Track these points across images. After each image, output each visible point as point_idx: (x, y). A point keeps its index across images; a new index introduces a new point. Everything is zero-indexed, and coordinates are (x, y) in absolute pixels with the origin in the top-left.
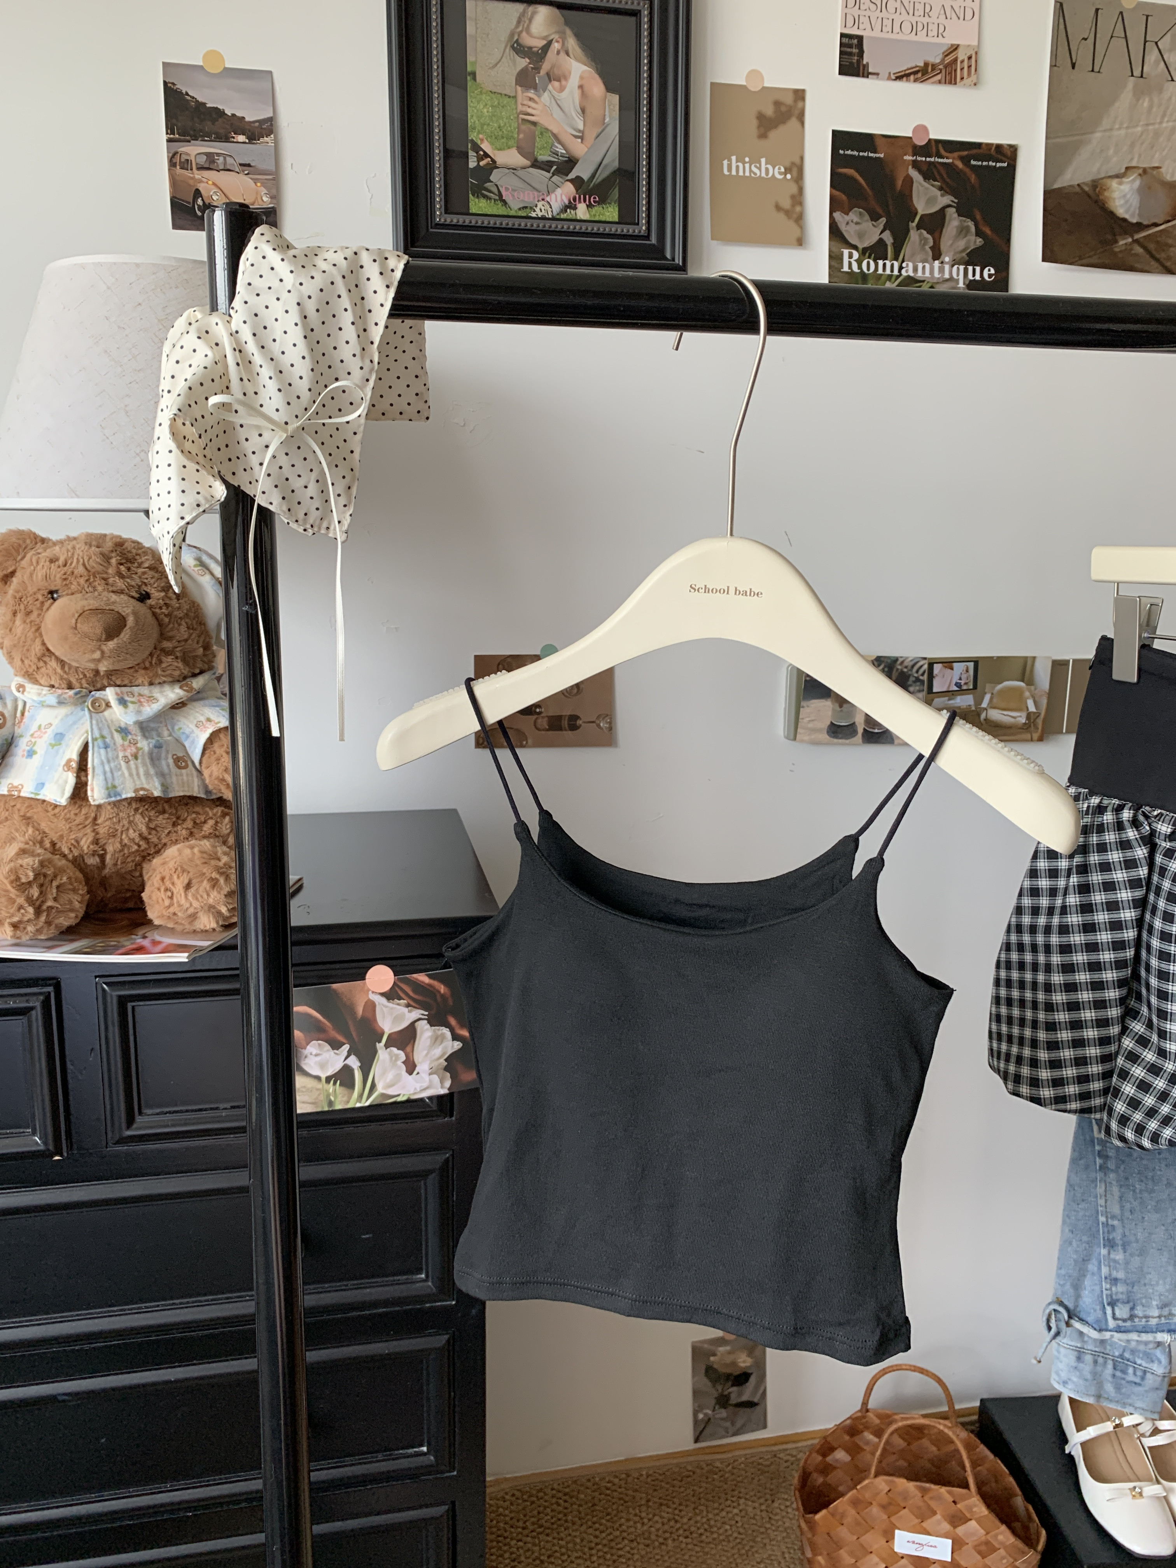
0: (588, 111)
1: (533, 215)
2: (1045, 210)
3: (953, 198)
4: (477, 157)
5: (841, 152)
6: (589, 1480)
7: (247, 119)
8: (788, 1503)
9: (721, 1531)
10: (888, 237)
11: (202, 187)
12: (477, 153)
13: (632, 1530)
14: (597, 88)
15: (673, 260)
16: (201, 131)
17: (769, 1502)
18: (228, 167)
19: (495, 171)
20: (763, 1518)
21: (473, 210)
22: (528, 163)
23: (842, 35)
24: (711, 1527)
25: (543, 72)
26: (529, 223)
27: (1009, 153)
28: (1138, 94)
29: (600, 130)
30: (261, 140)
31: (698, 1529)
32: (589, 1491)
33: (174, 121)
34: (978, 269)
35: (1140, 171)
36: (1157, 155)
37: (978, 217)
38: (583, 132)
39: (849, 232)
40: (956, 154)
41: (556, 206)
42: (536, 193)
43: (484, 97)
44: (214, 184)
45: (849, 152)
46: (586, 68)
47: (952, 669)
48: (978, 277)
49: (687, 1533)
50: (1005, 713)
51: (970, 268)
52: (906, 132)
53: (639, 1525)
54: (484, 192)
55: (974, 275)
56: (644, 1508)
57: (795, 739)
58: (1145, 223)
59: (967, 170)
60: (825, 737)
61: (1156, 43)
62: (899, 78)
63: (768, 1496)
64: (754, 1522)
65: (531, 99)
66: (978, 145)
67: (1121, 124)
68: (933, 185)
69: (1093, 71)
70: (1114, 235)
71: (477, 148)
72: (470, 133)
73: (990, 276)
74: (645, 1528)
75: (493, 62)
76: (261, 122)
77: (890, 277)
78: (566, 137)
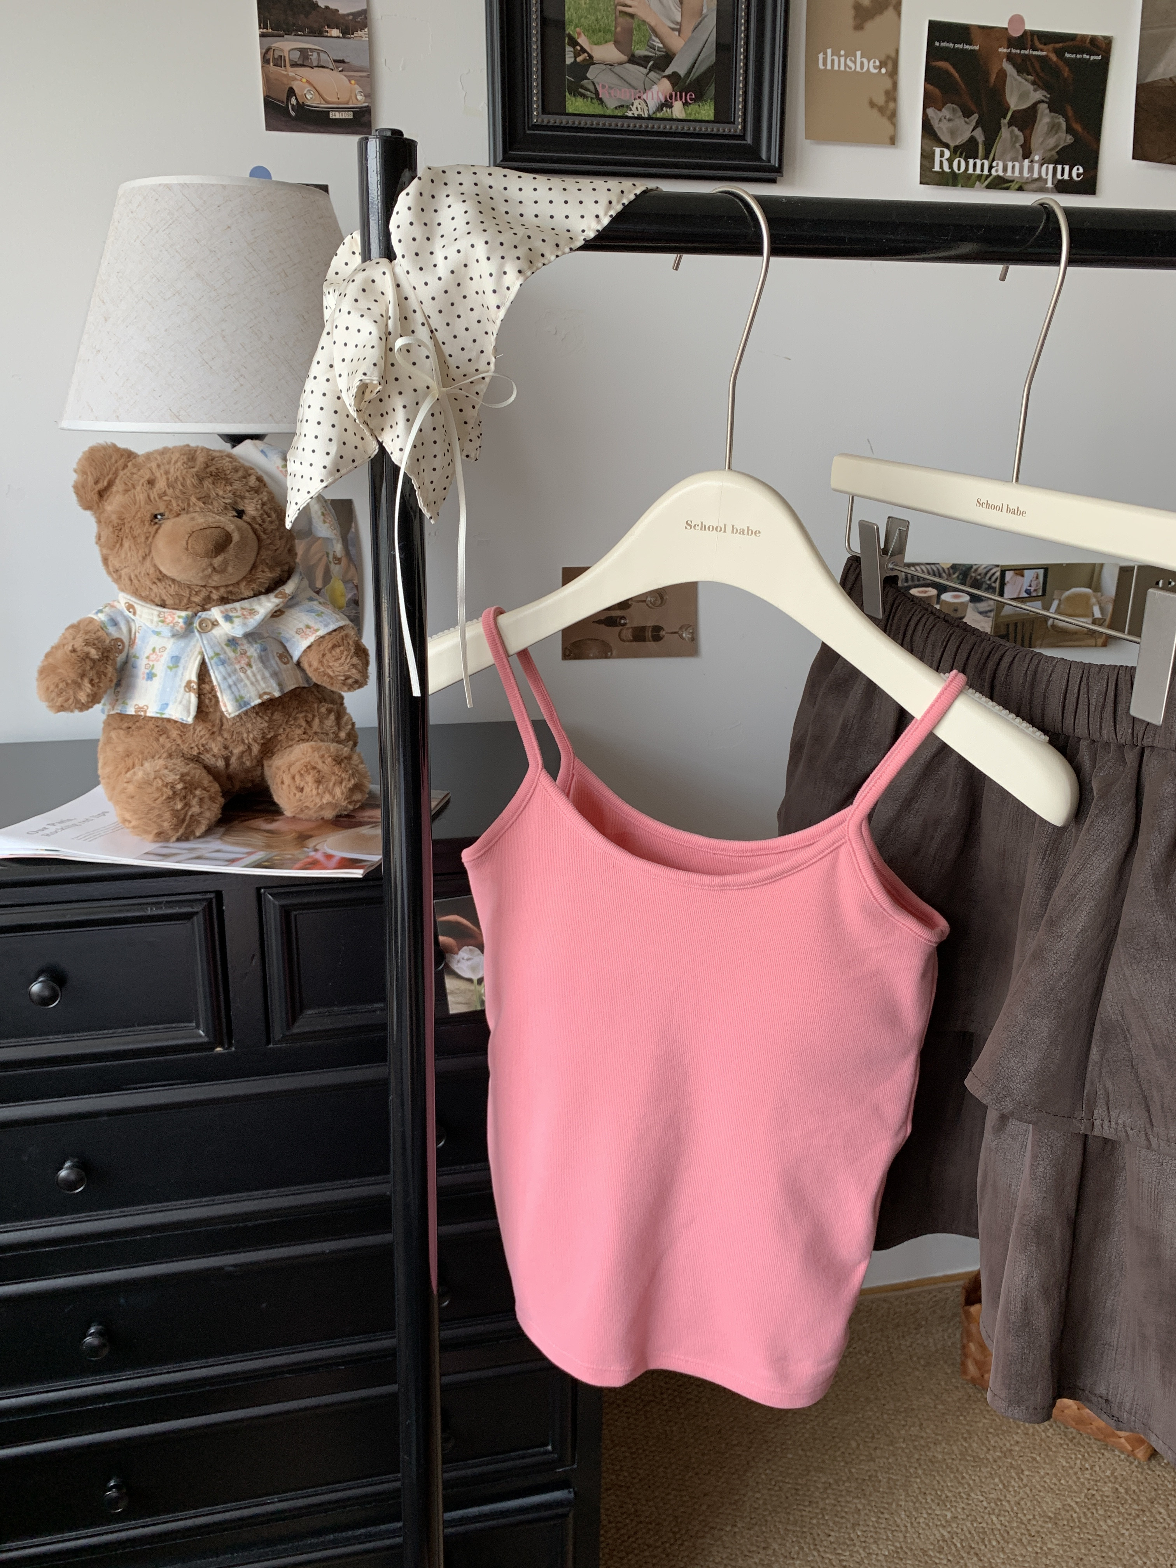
0: (685, 2)
1: (630, 114)
2: (1136, 105)
3: (1045, 93)
4: (574, 53)
5: (937, 44)
7: (341, 12)
10: (979, 135)
11: (296, 86)
12: (574, 47)
15: (769, 161)
16: (294, 25)
18: (322, 64)
19: (592, 67)
21: (570, 109)
22: (624, 58)
27: (1103, 46)
29: (697, 23)
30: (356, 34)
33: (267, 14)
34: (1067, 168)
37: (1070, 113)
38: (680, 24)
39: (942, 129)
40: (1050, 47)
41: (653, 104)
42: (633, 91)
44: (308, 82)
45: (944, 44)
47: (1023, 576)
48: (1066, 177)
51: (1059, 167)
52: (1002, 22)
54: (580, 90)
55: (1063, 174)
59: (1061, 64)
66: (1072, 37)
68: (1026, 80)
71: (574, 43)
73: (1078, 175)
76: (355, 15)
77: (979, 177)
78: (663, 30)
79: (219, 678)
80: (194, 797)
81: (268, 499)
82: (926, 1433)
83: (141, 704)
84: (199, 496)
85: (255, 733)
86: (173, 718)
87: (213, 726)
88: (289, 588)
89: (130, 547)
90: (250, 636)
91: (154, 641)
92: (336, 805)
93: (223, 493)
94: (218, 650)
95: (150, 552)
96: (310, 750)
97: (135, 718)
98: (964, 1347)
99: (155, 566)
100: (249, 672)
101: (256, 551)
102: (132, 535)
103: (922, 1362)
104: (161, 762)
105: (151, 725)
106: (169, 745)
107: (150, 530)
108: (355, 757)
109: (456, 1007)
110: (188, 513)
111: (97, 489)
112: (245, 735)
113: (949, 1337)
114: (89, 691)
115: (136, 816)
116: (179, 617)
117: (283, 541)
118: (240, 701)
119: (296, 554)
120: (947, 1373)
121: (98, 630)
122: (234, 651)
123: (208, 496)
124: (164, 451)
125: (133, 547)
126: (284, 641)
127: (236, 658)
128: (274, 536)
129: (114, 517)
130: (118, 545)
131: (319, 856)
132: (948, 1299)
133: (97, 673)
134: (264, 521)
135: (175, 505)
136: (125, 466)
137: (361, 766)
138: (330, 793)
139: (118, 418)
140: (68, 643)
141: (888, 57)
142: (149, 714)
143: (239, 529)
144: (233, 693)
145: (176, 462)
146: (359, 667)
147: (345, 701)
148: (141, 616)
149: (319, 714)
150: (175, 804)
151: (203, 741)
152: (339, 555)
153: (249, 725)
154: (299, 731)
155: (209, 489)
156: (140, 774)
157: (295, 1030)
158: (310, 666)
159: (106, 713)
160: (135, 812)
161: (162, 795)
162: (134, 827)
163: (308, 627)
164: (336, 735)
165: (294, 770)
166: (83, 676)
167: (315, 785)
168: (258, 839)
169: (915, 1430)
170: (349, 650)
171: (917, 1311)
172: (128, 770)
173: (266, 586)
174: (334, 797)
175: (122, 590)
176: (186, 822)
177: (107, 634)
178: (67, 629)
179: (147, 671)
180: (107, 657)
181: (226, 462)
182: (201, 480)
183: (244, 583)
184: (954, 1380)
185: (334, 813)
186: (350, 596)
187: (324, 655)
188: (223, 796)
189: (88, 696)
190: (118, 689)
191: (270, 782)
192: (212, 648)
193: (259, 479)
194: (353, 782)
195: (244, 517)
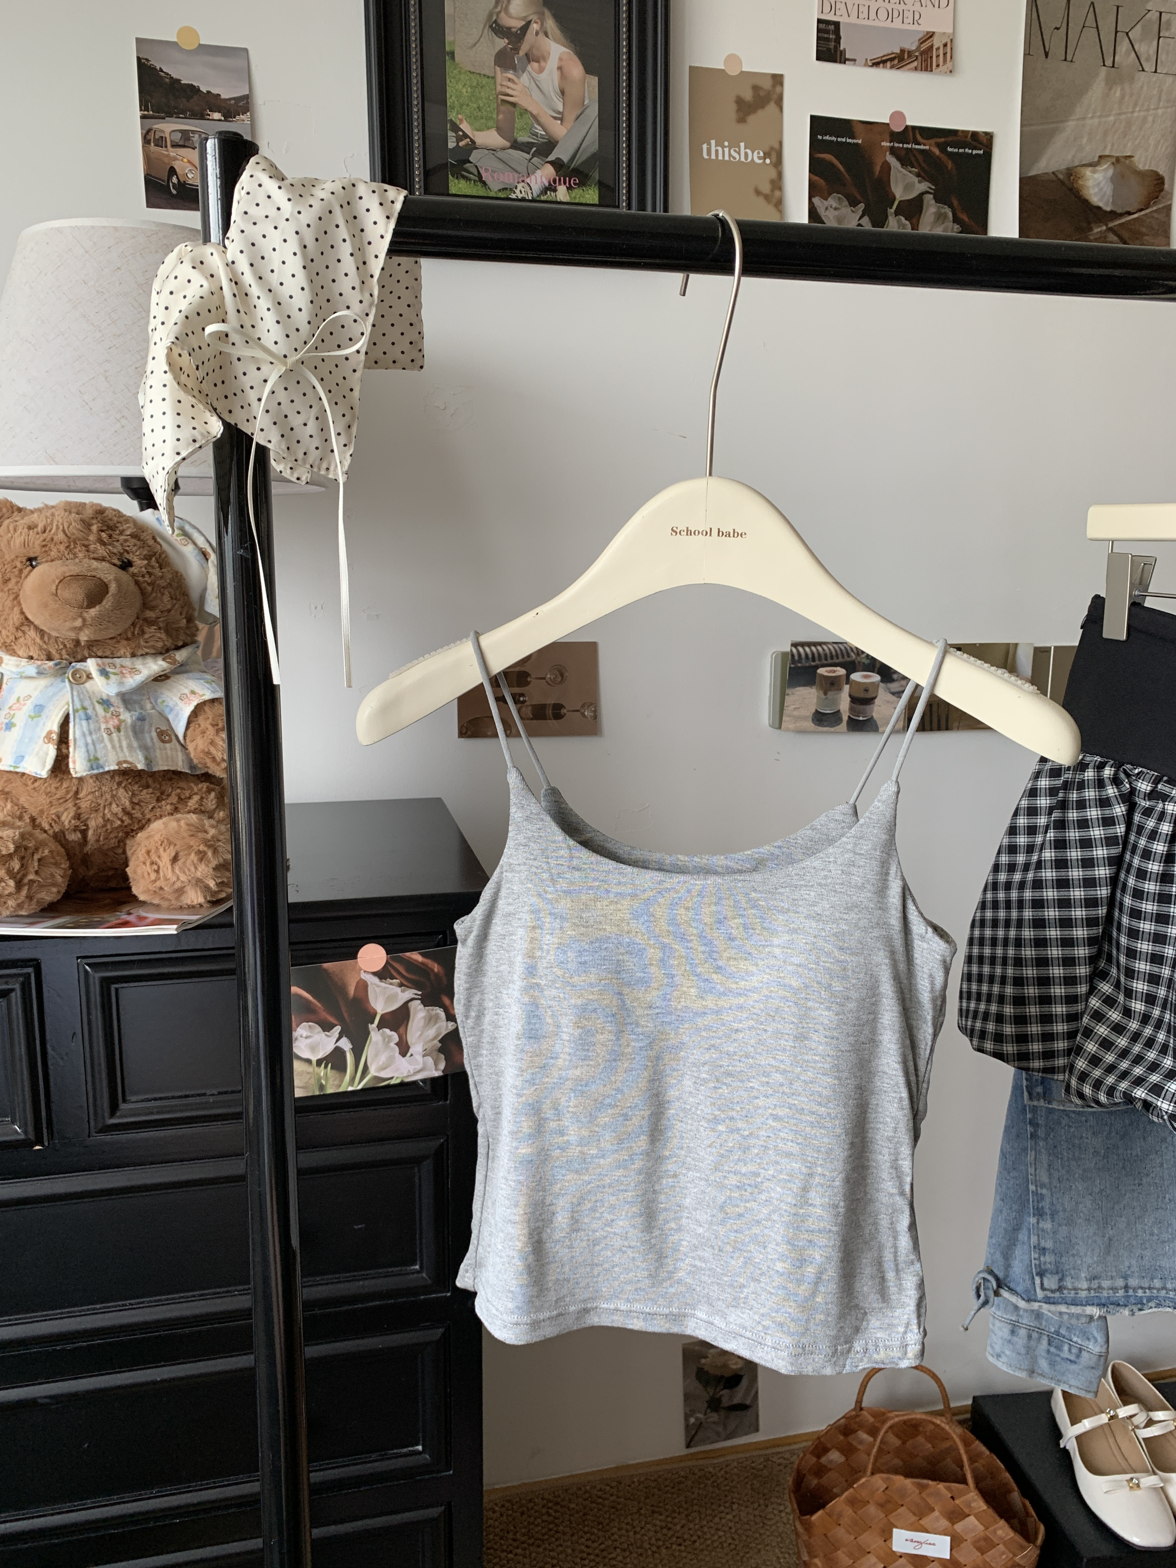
0: (566, 93)
1: (513, 196)
2: (1021, 196)
3: (930, 185)
4: (457, 138)
5: (820, 137)
6: (580, 1489)
7: (223, 97)
8: (782, 1508)
9: (716, 1537)
10: (866, 223)
11: (177, 165)
12: (456, 133)
13: (624, 1539)
14: (576, 69)
16: (176, 108)
17: (763, 1507)
19: (475, 152)
20: (756, 1523)
21: (453, 190)
22: (508, 144)
23: (819, 21)
24: (705, 1533)
25: (522, 53)
27: (985, 141)
28: (1110, 83)
29: (579, 112)
30: (238, 117)
31: (692, 1536)
32: (580, 1500)
33: (148, 97)
35: (1114, 160)
36: (1129, 144)
37: (955, 203)
38: (562, 113)
39: (829, 217)
40: (933, 141)
41: (536, 188)
42: (516, 175)
43: (462, 77)
44: (189, 162)
45: (827, 138)
46: (565, 49)
49: (680, 1541)
52: (884, 118)
53: (631, 1534)
54: (463, 173)
56: (636, 1516)
57: (780, 728)
58: (1119, 211)
59: (944, 158)
60: (810, 725)
61: (1127, 34)
62: (877, 64)
63: (762, 1502)
64: (747, 1527)
65: (510, 80)
66: (954, 132)
67: (1094, 113)
68: (910, 172)
69: (1065, 60)
70: (1089, 223)
71: (456, 128)
72: (449, 113)
74: (638, 1536)
75: (472, 42)
76: (237, 99)
78: (546, 120)
141: (772, 148)
157: (115, 1120)
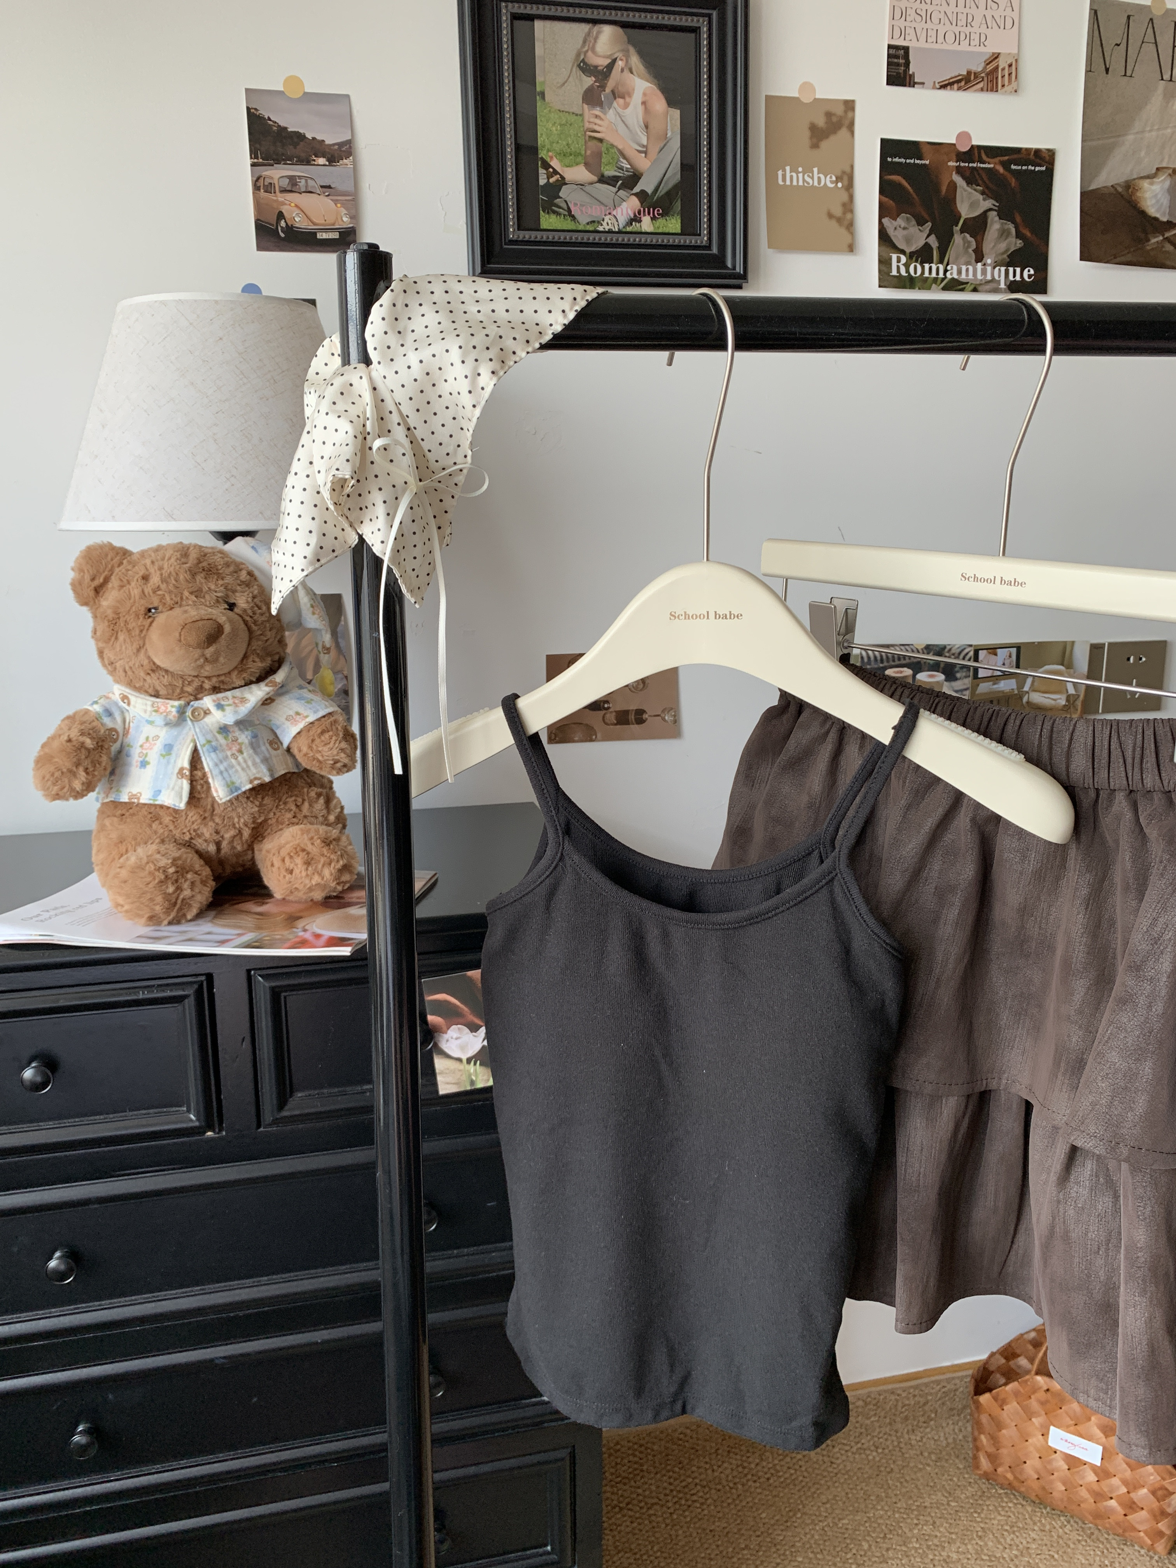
0: (651, 126)
1: (601, 228)
2: (1081, 211)
3: (994, 202)
4: (547, 174)
5: (889, 159)
7: (326, 142)
10: (933, 241)
11: (285, 209)
12: (547, 169)
13: (703, 1476)
14: (659, 104)
15: (734, 268)
16: (283, 154)
18: (310, 189)
19: (564, 187)
21: (544, 225)
22: (595, 179)
23: (890, 47)
24: (778, 1471)
25: (608, 90)
26: (597, 236)
27: (1048, 158)
28: (1168, 97)
29: (662, 145)
30: (341, 162)
31: (766, 1473)
33: (257, 145)
34: (1018, 270)
35: (1170, 172)
37: (1019, 220)
38: (646, 147)
39: (898, 237)
40: (997, 160)
41: (622, 220)
42: (603, 208)
43: (552, 115)
44: (296, 206)
45: (897, 160)
46: (649, 85)
47: (996, 654)
48: (1018, 278)
50: (1046, 695)
51: (1011, 269)
52: (950, 139)
54: (553, 208)
55: (1014, 276)
56: (714, 1456)
59: (1008, 175)
62: (943, 87)
65: (597, 116)
66: (1018, 150)
67: (1152, 127)
68: (975, 190)
69: (1125, 75)
70: (1147, 234)
71: (546, 165)
72: (540, 151)
73: (1030, 276)
75: (561, 81)
76: (341, 145)
77: (935, 280)
78: (631, 153)
79: (211, 764)
80: (185, 881)
81: (259, 593)
82: (940, 1532)
83: (135, 791)
84: (191, 590)
85: (246, 817)
86: (166, 804)
87: (205, 811)
88: (279, 677)
89: (125, 640)
90: (241, 724)
91: (148, 730)
92: (325, 886)
93: (214, 588)
94: (209, 737)
95: (144, 645)
96: (299, 833)
97: (128, 806)
98: (975, 1440)
99: (149, 657)
100: (240, 758)
101: (247, 642)
102: (127, 629)
103: (933, 1457)
104: (154, 847)
105: (144, 812)
106: (162, 831)
107: (144, 623)
108: (344, 838)
109: (446, 1085)
110: (181, 606)
111: (93, 586)
112: (236, 820)
113: (960, 1431)
114: (84, 780)
115: (130, 900)
116: (172, 706)
117: (274, 631)
118: (231, 786)
119: (286, 645)
120: (958, 1468)
121: (93, 721)
122: (226, 738)
123: (200, 590)
124: (158, 549)
125: (128, 640)
126: (274, 728)
127: (227, 745)
128: (265, 627)
129: (109, 612)
130: (113, 639)
131: (307, 936)
132: (956, 1390)
133: (92, 762)
134: (254, 613)
135: (168, 598)
136: (120, 564)
137: (350, 847)
138: (320, 874)
139: (114, 518)
140: (63, 734)
141: (844, 172)
142: (142, 801)
143: (230, 621)
144: (224, 778)
145: (170, 559)
146: (348, 751)
147: (334, 785)
148: (135, 707)
149: (309, 798)
150: (167, 887)
151: (195, 826)
152: (328, 646)
153: (240, 810)
154: (289, 815)
155: (201, 583)
156: (133, 859)
157: (285, 1113)
158: (300, 751)
159: (100, 801)
160: (128, 896)
161: (154, 879)
162: (127, 911)
163: (298, 714)
164: (326, 818)
165: (284, 852)
166: (77, 765)
167: (305, 866)
168: (249, 921)
169: (927, 1529)
170: (337, 735)
171: (925, 1404)
172: (122, 855)
173: (257, 675)
174: (323, 878)
175: (117, 681)
176: (178, 906)
177: (102, 724)
178: (63, 720)
179: (141, 759)
180: (102, 746)
181: (217, 558)
182: (194, 575)
183: (236, 673)
184: (966, 1476)
185: (323, 894)
186: (340, 686)
187: (313, 741)
188: (214, 880)
189: (83, 784)
190: (112, 778)
191: (260, 866)
192: (204, 735)
193: (250, 574)
194: (341, 863)
195: (236, 610)
